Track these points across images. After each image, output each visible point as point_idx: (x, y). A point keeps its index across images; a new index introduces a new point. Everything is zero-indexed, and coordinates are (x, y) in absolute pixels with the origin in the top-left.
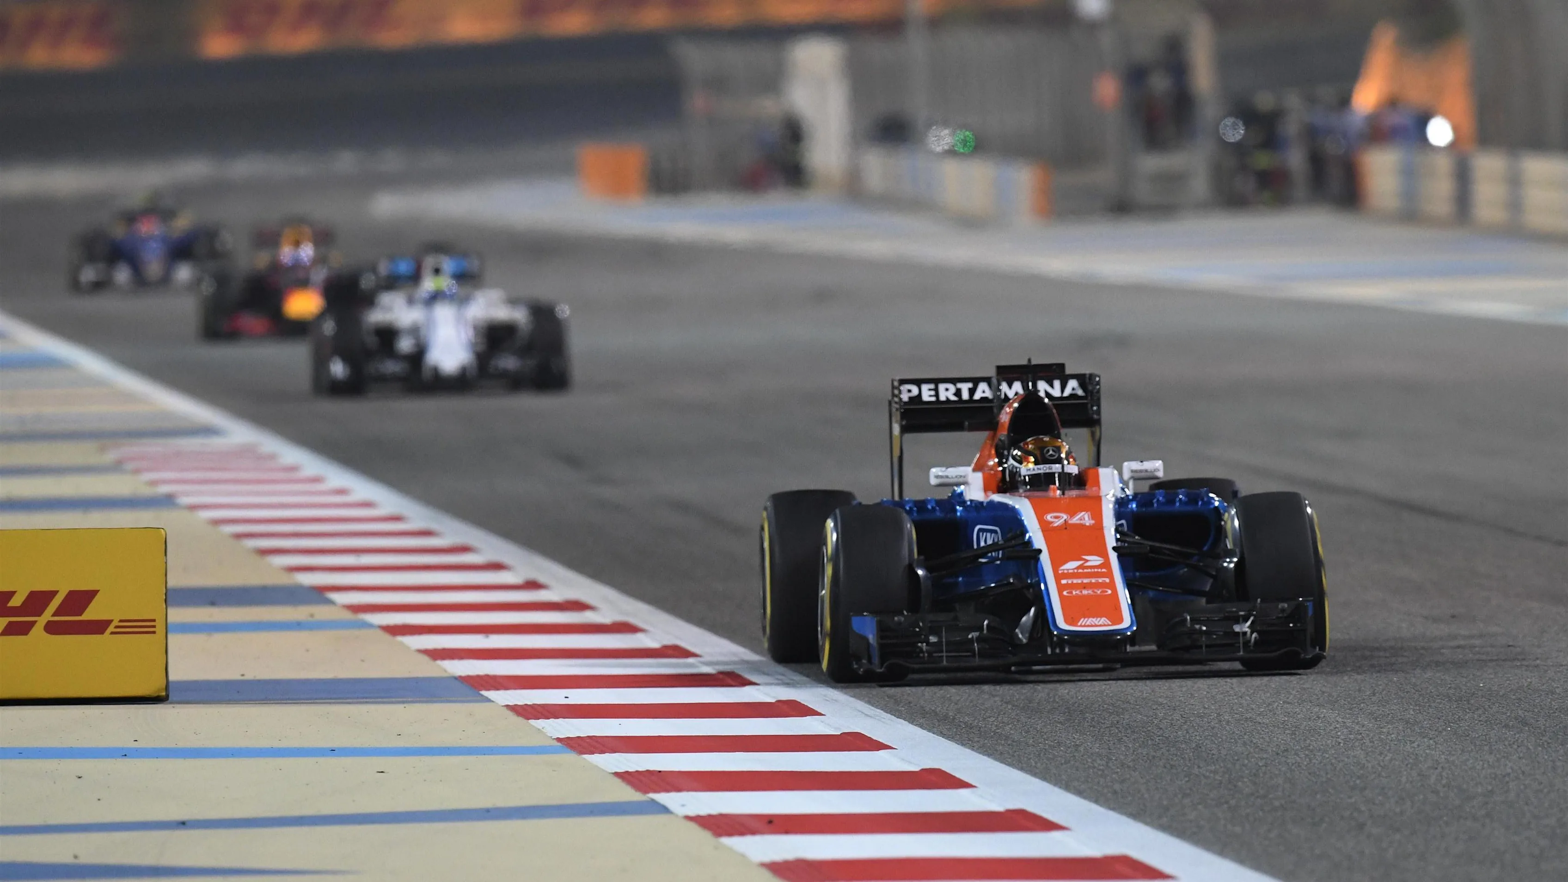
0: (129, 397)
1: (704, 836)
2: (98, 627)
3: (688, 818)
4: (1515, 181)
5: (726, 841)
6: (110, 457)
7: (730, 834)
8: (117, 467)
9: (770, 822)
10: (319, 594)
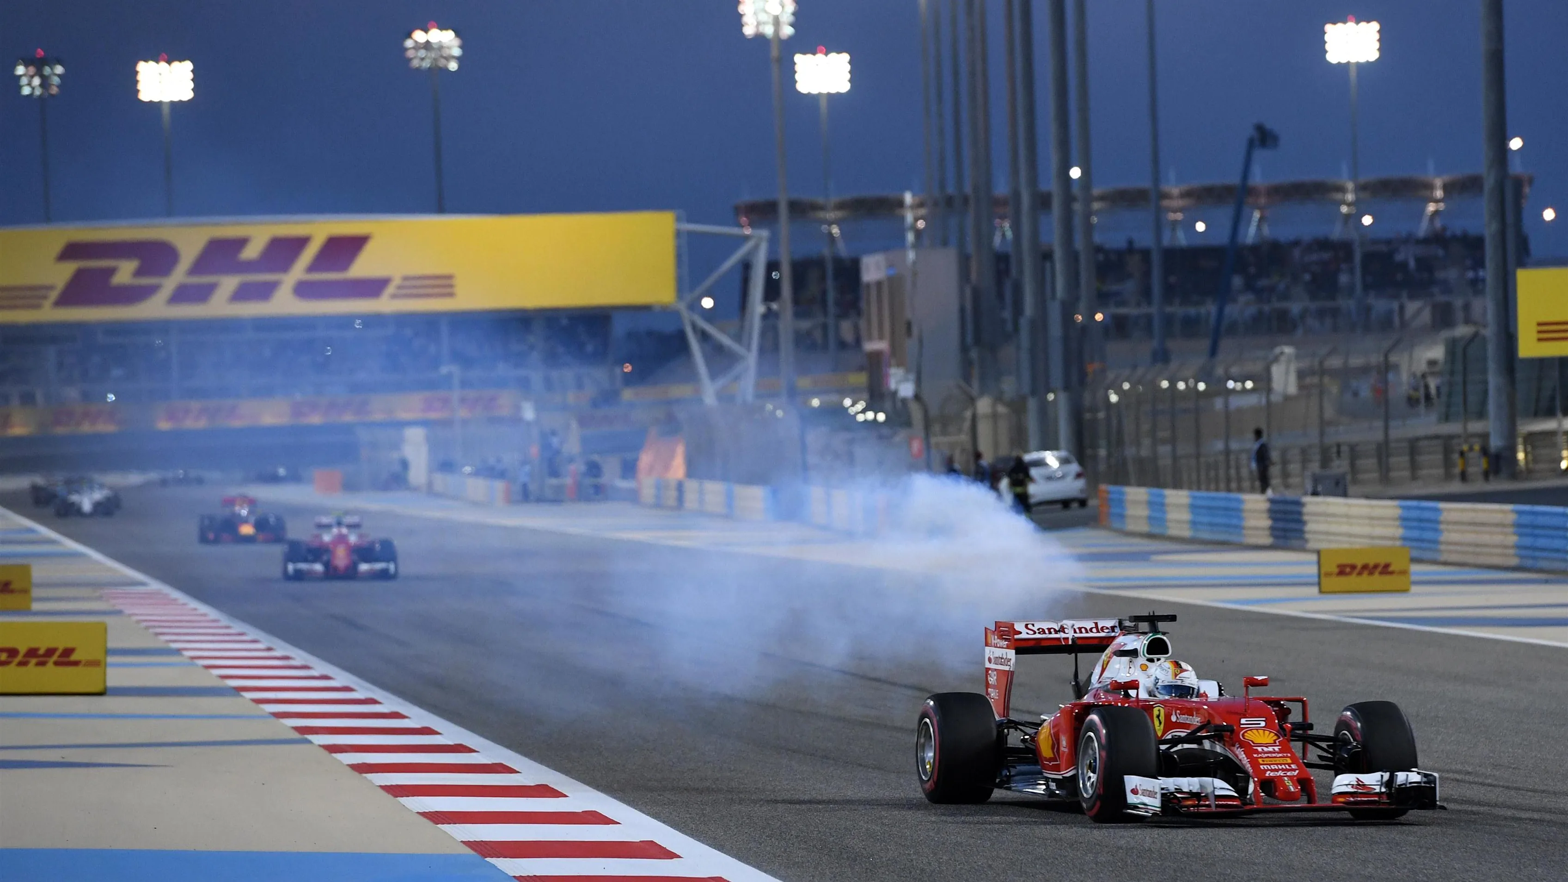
0: (110, 569)
1: (325, 753)
2: (76, 663)
3: (320, 746)
4: (701, 492)
5: (334, 755)
6: (97, 594)
7: (335, 752)
8: (100, 598)
10: (178, 652)
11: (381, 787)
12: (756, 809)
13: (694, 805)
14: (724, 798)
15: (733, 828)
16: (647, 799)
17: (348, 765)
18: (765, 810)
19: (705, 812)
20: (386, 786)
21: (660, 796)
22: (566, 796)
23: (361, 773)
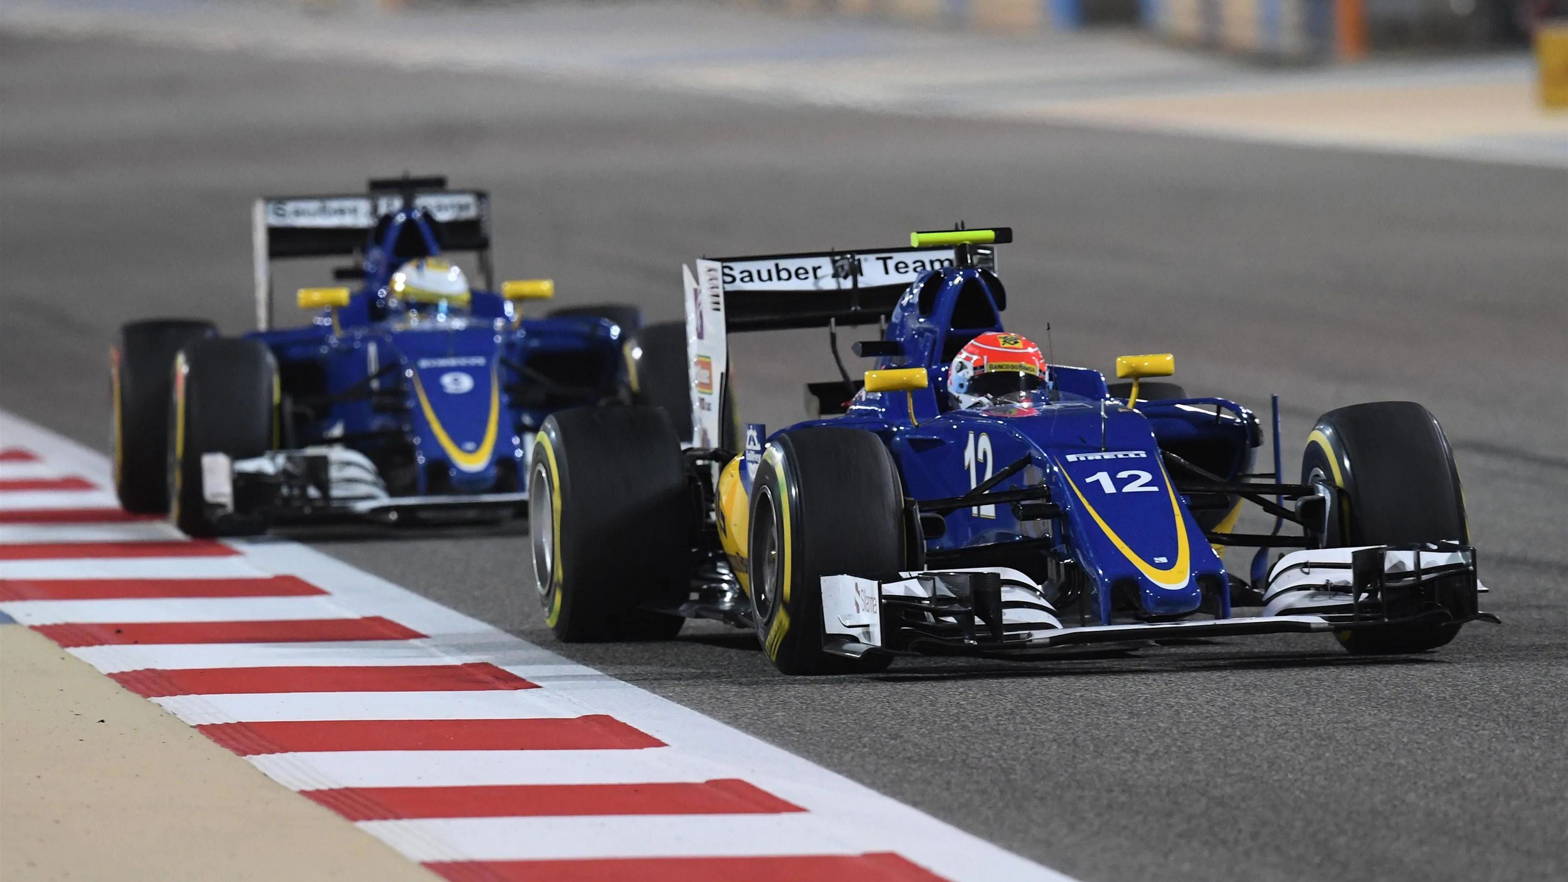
1: (50, 647)
3: (33, 628)
5: (72, 651)
7: (77, 645)
9: (119, 631)
11: (201, 728)
12: (1139, 767)
13: (984, 760)
14: (1054, 740)
15: (1090, 816)
16: (865, 746)
17: (111, 675)
18: (1163, 767)
19: (1012, 777)
20: (213, 725)
21: (895, 739)
22: (658, 743)
23: (146, 695)
